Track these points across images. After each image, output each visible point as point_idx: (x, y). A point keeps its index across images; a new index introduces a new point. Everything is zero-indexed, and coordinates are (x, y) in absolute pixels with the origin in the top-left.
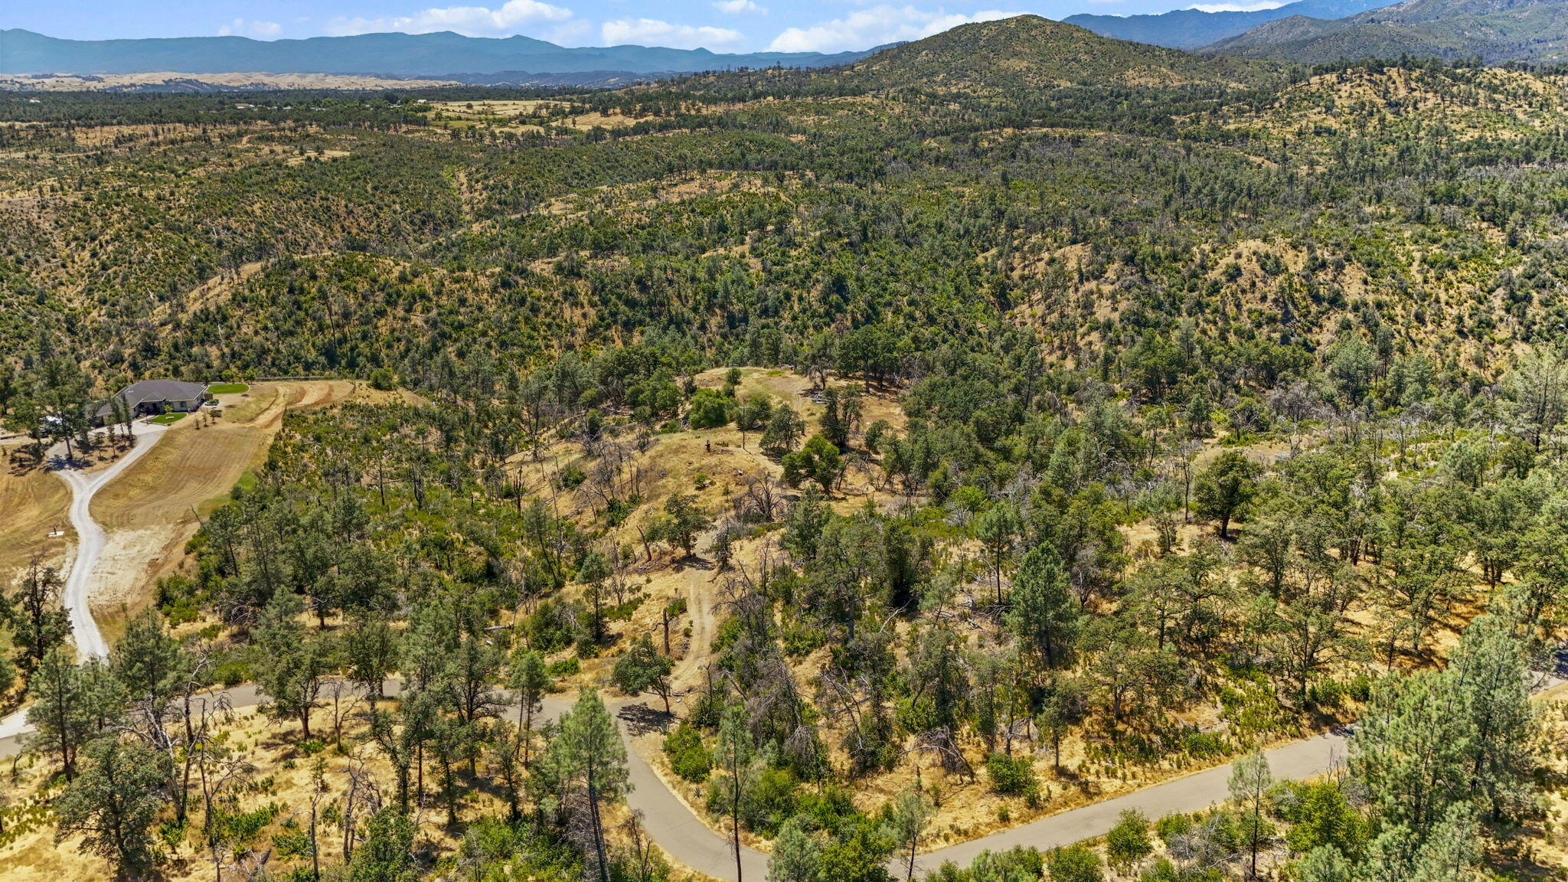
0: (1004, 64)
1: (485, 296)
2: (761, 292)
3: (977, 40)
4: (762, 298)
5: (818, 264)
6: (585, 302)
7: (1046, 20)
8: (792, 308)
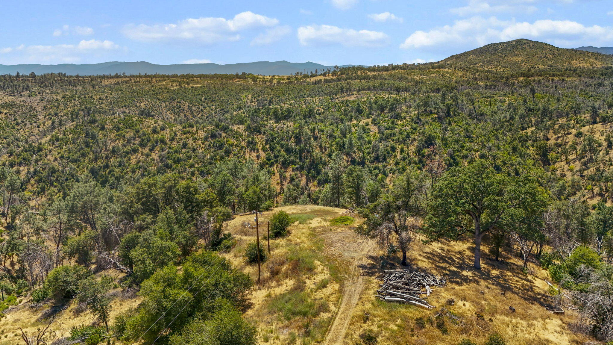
0: (510, 59)
1: (200, 142)
2: (375, 145)
3: (496, 50)
4: (376, 149)
5: (416, 129)
6: (260, 148)
7: (530, 41)
8: (395, 156)
